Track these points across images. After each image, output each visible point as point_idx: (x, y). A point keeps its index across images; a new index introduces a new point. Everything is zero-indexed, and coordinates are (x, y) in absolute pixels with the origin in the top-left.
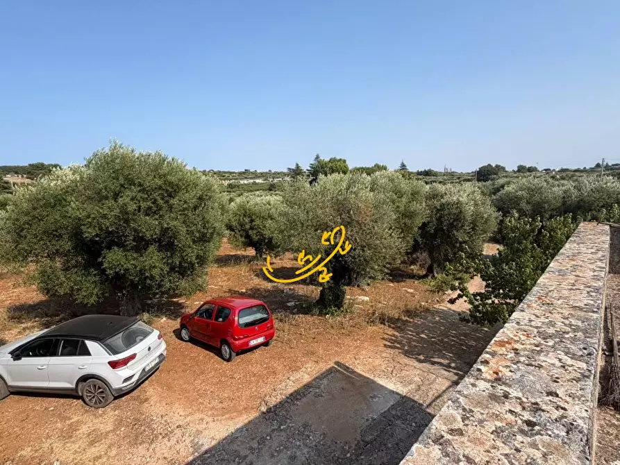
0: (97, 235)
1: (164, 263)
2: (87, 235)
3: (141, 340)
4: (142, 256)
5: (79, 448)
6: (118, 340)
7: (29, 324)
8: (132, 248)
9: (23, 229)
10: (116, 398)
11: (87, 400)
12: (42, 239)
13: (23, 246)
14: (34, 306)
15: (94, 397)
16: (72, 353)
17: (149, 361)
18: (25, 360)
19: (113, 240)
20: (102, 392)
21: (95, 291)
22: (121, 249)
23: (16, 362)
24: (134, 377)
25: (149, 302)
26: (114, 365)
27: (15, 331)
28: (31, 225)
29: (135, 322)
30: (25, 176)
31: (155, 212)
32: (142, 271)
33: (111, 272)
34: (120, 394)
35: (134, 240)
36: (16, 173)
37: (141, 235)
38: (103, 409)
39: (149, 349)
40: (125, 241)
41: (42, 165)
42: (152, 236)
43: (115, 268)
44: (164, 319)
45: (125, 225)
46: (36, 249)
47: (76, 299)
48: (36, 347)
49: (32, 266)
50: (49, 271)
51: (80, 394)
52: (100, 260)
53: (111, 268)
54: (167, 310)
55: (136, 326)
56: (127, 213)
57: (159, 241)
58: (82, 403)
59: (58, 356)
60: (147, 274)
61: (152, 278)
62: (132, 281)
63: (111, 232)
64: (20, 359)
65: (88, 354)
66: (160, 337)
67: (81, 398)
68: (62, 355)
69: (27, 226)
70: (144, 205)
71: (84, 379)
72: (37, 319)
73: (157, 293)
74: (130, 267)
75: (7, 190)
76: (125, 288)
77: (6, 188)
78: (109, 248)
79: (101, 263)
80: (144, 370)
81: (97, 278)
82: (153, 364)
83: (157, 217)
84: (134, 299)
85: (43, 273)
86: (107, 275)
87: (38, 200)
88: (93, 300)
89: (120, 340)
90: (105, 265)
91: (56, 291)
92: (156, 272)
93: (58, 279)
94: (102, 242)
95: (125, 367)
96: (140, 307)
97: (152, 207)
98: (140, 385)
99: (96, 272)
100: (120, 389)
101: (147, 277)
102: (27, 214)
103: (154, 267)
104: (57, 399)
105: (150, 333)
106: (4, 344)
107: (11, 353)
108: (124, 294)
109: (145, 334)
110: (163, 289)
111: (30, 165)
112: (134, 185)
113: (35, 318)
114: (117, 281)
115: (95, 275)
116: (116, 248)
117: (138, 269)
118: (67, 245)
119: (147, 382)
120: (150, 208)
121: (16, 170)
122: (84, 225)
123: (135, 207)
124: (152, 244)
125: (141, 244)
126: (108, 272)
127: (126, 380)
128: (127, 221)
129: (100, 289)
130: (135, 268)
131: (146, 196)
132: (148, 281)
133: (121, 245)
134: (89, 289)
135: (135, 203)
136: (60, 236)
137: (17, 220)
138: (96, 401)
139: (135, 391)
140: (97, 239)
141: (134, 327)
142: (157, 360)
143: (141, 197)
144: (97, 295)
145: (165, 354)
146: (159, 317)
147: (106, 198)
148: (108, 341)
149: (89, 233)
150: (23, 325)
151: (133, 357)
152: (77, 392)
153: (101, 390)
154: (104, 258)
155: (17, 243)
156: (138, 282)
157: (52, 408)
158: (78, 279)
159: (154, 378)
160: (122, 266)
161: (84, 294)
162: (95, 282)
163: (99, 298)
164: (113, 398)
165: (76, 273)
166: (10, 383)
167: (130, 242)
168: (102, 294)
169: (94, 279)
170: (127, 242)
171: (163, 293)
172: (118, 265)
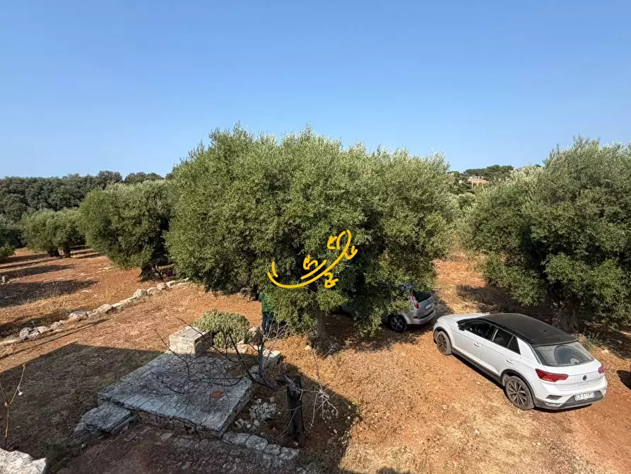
0: (545, 237)
1: (623, 284)
2: (535, 235)
3: (576, 364)
4: (592, 269)
5: (497, 432)
6: (550, 351)
7: (470, 304)
8: (582, 258)
9: (482, 224)
10: (536, 408)
11: (509, 393)
12: (493, 234)
13: (479, 238)
14: (476, 290)
15: (515, 395)
16: (504, 344)
17: (583, 392)
18: (466, 332)
19: (562, 245)
20: (524, 395)
21: (532, 293)
22: (569, 257)
23: (461, 331)
24: (561, 399)
25: (589, 324)
26: (542, 375)
27: (460, 306)
28: (488, 221)
29: (573, 340)
30: (483, 177)
31: (622, 220)
32: (589, 287)
33: (553, 279)
34: (541, 408)
35: (586, 250)
36: (477, 175)
37: (597, 244)
38: (522, 411)
39: (585, 378)
40: (576, 249)
41: (498, 167)
42: (613, 247)
43: (558, 276)
44: (606, 351)
45: (579, 230)
46: (488, 242)
47: (513, 296)
48: (476, 325)
49: (483, 257)
50: (495, 263)
51: (504, 385)
52: (543, 263)
53: (553, 275)
54: (613, 342)
55: (572, 345)
56: (584, 217)
57: (622, 255)
58: (503, 393)
59: (491, 340)
60: (595, 292)
61: (601, 298)
62: (574, 295)
63: (562, 236)
64: (463, 330)
65: (517, 351)
66: (600, 371)
67: (504, 388)
68: (494, 341)
69: (485, 222)
70: (609, 210)
71: (510, 373)
72: (476, 302)
73: (603, 318)
74: (575, 278)
75: (469, 190)
76: (563, 299)
77: (468, 188)
78: (555, 253)
79: (544, 268)
80: (573, 397)
81: (536, 281)
82: (586, 397)
83: (624, 225)
84: (571, 314)
85: (489, 264)
86: (548, 281)
87: (497, 199)
88: (527, 301)
89: (553, 352)
90: (548, 270)
91: (497, 282)
92: (608, 292)
93: (501, 272)
94: (549, 246)
95: (553, 383)
96: (577, 325)
97: (619, 213)
98: (565, 410)
99: (535, 275)
100: (543, 403)
101: (595, 295)
102: (486, 211)
103: (608, 286)
104: (483, 378)
105: (588, 361)
106: (452, 313)
107: (459, 323)
108: (560, 306)
109: (582, 360)
110: (614, 316)
111: (488, 168)
112: (600, 185)
113: (475, 300)
114: (556, 290)
115: (534, 277)
116: (563, 255)
117: (585, 283)
118: (514, 242)
119: (573, 411)
120: (616, 214)
121: (476, 173)
122: (534, 225)
123: (596, 210)
124: (609, 258)
125: (596, 255)
126: (550, 277)
127: (551, 397)
128: (582, 227)
129: (537, 293)
130: (583, 280)
131: (615, 199)
132: (595, 300)
133: (569, 252)
134: (526, 290)
135: (598, 207)
136: (510, 233)
137: (478, 215)
138: (516, 399)
139: (558, 414)
140: (545, 242)
141: (569, 345)
142: (592, 396)
143: (607, 200)
144: (532, 297)
145: (604, 393)
146: (600, 346)
147: (563, 199)
148: (540, 348)
149: (538, 233)
150: (466, 303)
151: (564, 377)
152: (501, 380)
153: (522, 392)
154: (548, 262)
155: (475, 235)
156: (582, 297)
157: (479, 383)
158: (518, 277)
159: (582, 413)
160: (567, 275)
161: (520, 292)
162: (533, 284)
163: (534, 301)
164: (533, 407)
165: (517, 271)
166: (454, 346)
167: (581, 251)
168: (538, 298)
169: (532, 281)
170: (577, 251)
171: (612, 320)
172: (562, 273)
